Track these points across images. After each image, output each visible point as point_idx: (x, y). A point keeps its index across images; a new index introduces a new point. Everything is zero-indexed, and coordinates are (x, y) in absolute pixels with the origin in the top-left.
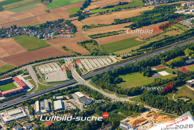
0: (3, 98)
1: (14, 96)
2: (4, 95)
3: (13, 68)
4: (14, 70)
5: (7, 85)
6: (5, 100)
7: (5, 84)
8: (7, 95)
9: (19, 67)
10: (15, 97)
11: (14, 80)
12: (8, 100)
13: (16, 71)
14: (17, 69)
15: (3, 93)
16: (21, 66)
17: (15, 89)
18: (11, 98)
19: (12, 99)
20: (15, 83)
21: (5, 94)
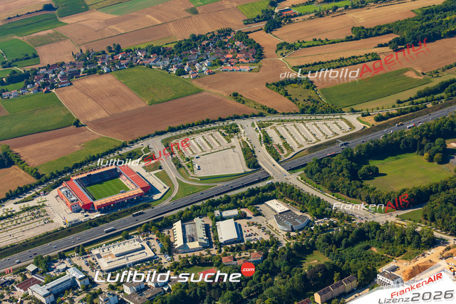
0: (98, 215)
1: (123, 210)
2: (100, 209)
3: (118, 145)
4: (120, 148)
5: (105, 184)
6: (102, 219)
7: (100, 183)
8: (105, 208)
9: (132, 143)
10: (124, 212)
11: (120, 174)
12: (109, 220)
13: (125, 151)
14: (128, 146)
15: (97, 203)
16: (137, 141)
17: (124, 194)
18: (115, 215)
19: (118, 216)
20: (123, 179)
21: (102, 205)
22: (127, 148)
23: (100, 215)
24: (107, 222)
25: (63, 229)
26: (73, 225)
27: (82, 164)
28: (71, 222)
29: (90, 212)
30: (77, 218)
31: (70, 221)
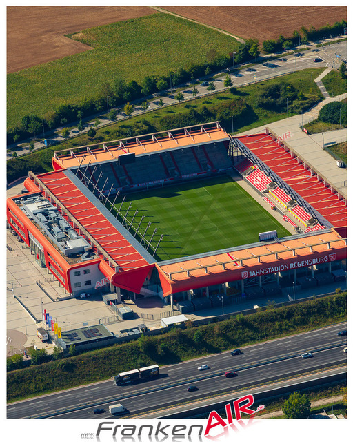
0: (171, 317)
1: (271, 309)
2: (185, 295)
3: (224, 52)
4: (231, 65)
5: (186, 197)
6: (195, 333)
7: (168, 191)
8: (199, 294)
9: (277, 48)
10: (280, 317)
11: (244, 164)
12: (219, 341)
13: (250, 78)
14: (261, 61)
16: (296, 41)
17: (274, 247)
18: (244, 324)
19: (256, 330)
20: (254, 184)
22: (260, 68)
23: (182, 318)
24: (212, 349)
25: (42, 358)
26: (81, 348)
27: (90, 112)
28: (70, 335)
29: (143, 301)
30: (92, 322)
31: (69, 328)
